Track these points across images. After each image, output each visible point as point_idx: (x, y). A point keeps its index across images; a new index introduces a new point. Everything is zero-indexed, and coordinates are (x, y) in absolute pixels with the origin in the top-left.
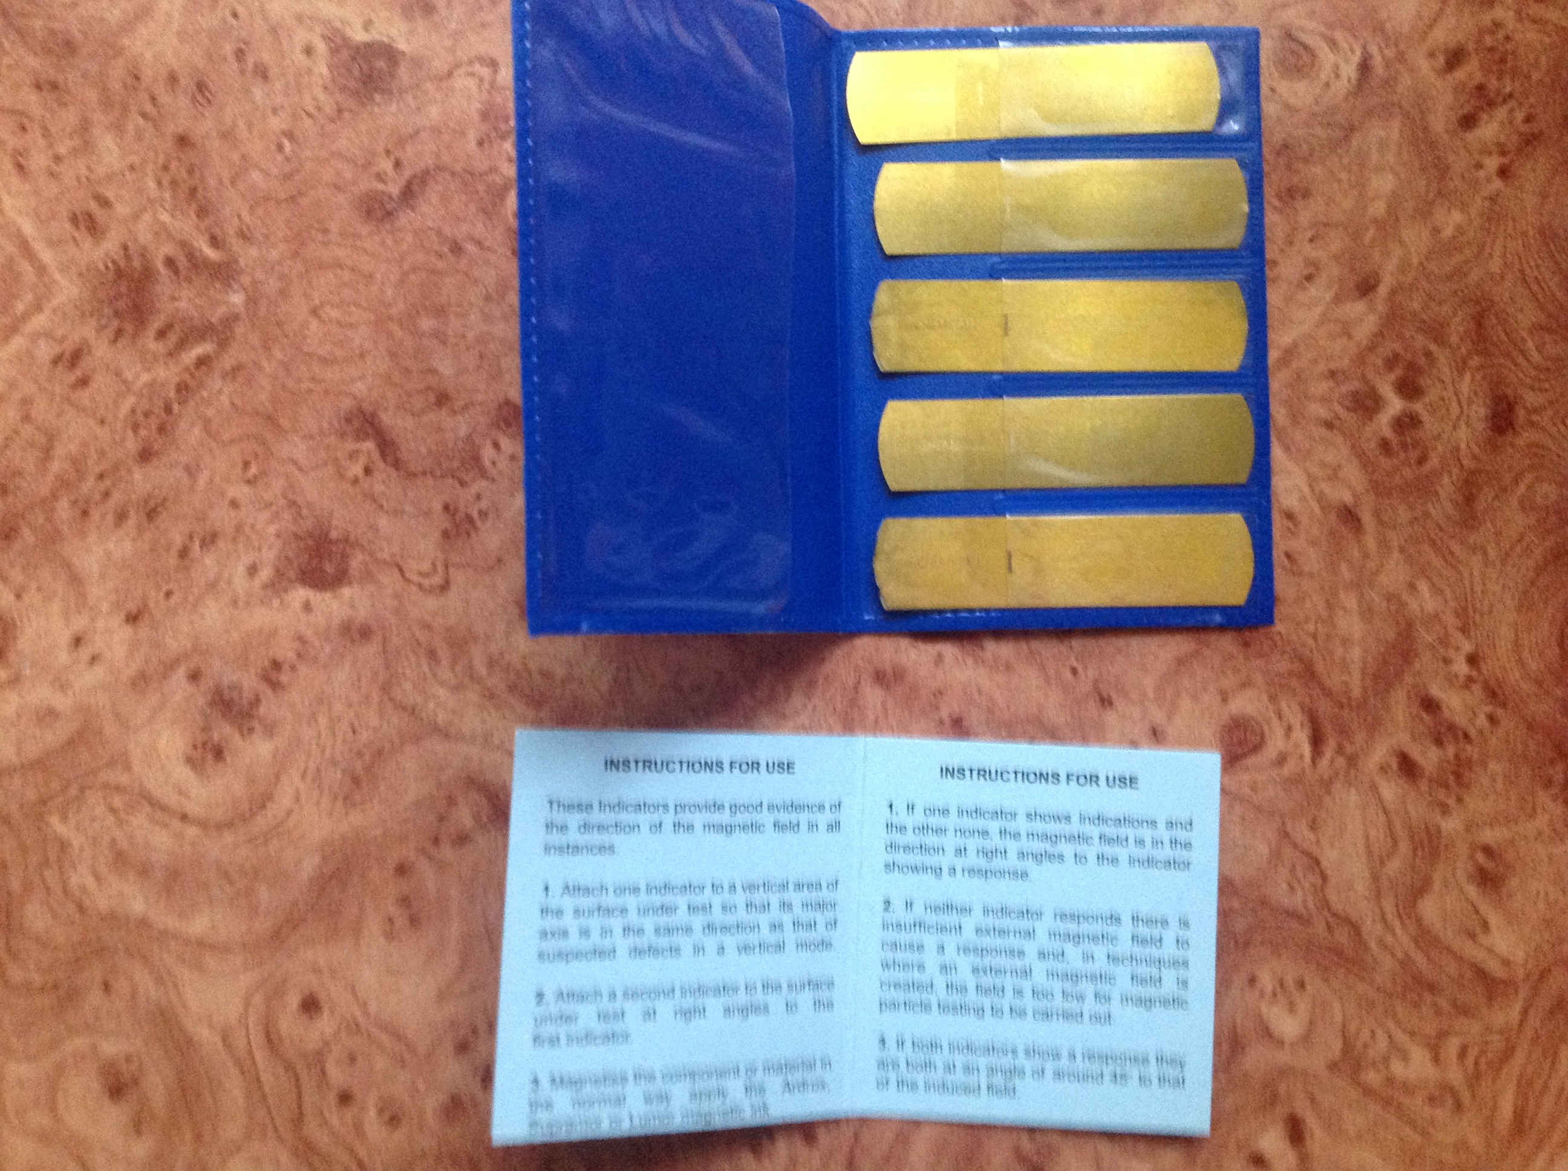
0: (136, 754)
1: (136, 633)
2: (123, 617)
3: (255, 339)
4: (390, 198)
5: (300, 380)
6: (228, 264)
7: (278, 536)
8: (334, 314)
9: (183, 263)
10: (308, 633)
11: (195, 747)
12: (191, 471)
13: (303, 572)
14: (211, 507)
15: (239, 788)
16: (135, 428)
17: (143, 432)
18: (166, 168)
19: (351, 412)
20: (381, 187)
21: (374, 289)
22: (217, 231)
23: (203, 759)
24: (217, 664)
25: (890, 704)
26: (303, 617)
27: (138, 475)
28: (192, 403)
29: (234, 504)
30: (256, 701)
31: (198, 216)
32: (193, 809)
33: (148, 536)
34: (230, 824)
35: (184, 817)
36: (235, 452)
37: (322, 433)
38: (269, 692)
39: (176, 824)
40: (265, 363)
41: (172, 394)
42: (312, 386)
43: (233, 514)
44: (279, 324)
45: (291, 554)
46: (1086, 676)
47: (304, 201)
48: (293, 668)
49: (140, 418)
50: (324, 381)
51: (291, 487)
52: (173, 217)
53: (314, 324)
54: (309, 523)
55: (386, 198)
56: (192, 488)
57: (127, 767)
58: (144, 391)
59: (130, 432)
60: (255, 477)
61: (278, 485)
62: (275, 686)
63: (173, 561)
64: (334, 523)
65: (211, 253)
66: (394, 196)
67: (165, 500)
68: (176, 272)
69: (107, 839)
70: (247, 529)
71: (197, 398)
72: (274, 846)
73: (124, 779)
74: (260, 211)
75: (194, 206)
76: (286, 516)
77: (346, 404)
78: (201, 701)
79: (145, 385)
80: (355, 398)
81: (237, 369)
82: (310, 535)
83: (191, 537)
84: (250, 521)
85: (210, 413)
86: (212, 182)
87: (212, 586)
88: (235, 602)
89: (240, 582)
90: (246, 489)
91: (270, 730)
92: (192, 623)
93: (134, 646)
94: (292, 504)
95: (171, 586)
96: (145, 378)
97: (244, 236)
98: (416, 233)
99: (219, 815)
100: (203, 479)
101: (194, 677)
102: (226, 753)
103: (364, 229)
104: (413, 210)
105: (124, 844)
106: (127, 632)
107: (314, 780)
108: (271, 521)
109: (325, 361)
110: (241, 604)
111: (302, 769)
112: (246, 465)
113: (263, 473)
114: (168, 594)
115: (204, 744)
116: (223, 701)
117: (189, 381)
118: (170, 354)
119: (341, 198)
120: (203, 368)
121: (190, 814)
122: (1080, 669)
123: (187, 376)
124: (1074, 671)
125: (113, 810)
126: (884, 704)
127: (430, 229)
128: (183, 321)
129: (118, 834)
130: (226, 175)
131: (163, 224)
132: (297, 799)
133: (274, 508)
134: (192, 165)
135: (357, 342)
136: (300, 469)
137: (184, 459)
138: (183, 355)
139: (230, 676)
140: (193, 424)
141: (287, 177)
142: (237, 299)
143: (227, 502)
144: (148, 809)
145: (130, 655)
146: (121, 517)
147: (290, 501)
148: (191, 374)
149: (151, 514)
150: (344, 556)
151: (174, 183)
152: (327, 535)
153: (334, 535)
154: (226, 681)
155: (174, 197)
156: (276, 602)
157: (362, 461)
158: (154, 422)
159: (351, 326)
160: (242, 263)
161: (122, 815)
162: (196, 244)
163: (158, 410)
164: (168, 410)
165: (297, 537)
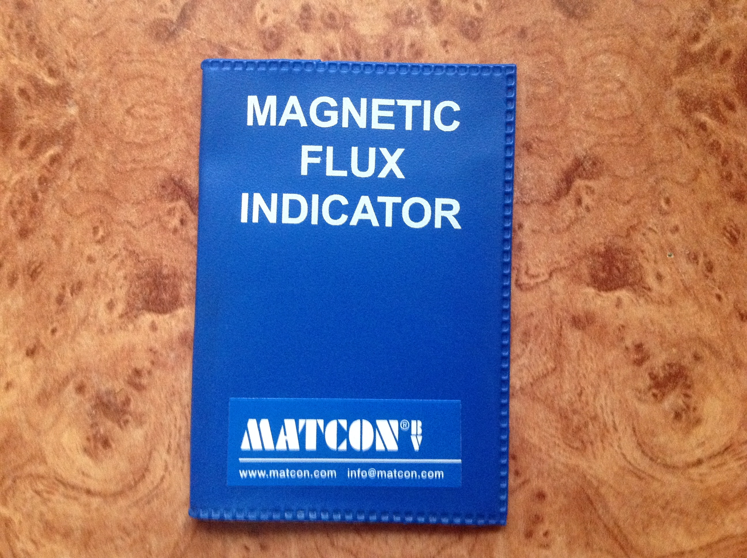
0: (48, 450)
1: (35, 362)
2: (24, 352)
3: (89, 137)
4: (172, 22)
5: (125, 163)
6: (63, 87)
7: (125, 278)
8: (143, 111)
9: (32, 92)
10: (157, 346)
11: (88, 439)
12: (57, 240)
13: (147, 302)
14: (74, 263)
15: (123, 465)
16: (14, 214)
17: (20, 217)
18: (11, 26)
19: (165, 180)
20: (164, 15)
21: (169, 89)
22: (54, 66)
23: (96, 447)
24: (95, 378)
25: (587, 340)
26: (152, 335)
27: (20, 248)
28: (51, 191)
29: (91, 259)
30: (127, 401)
31: (38, 57)
32: (93, 485)
33: (33, 292)
34: (121, 493)
35: (89, 492)
36: (86, 223)
37: (146, 199)
38: (135, 392)
39: (84, 498)
40: (98, 154)
41: (36, 186)
42: (134, 166)
43: (90, 266)
44: (104, 125)
45: (138, 291)
46: (728, 299)
47: (111, 35)
48: (150, 373)
49: (16, 207)
50: (141, 161)
51: (129, 241)
52: (21, 59)
53: (129, 121)
54: (146, 265)
55: (168, 23)
56: (59, 253)
57: (44, 461)
58: (17, 187)
59: (10, 218)
60: (103, 237)
61: (120, 241)
62: (139, 388)
63: (53, 307)
64: (164, 263)
65: (50, 81)
66: (175, 21)
67: (41, 264)
68: (28, 98)
69: (36, 514)
70: (102, 276)
71: (54, 185)
72: (155, 503)
73: (41, 469)
74: (81, 46)
75: (35, 50)
76: (129, 262)
77: (160, 175)
78: (88, 406)
79: (16, 183)
80: (166, 170)
81: (78, 162)
82: (148, 274)
83: (64, 288)
84: (104, 270)
85: (65, 196)
86: (45, 31)
87: (84, 321)
88: (101, 331)
89: (103, 315)
90: (98, 247)
91: (140, 421)
92: (73, 350)
93: (35, 373)
94: (132, 253)
95: (55, 325)
96: (16, 177)
97: (73, 66)
98: (193, 45)
99: (113, 487)
100: (66, 244)
101: (80, 389)
102: (110, 441)
103: (155, 47)
104: (189, 29)
105: (49, 517)
106: (28, 362)
107: (176, 452)
108: (119, 269)
109: (141, 147)
110: (106, 331)
111: (167, 445)
112: (95, 230)
113: (108, 234)
114: (54, 331)
115: (95, 437)
116: (103, 404)
117: (47, 175)
118: (32, 158)
119: (137, 28)
120: (56, 165)
121: (92, 488)
122: (723, 295)
123: (45, 172)
124: (719, 297)
125: (38, 493)
126: (582, 342)
127: (202, 39)
128: (37, 132)
129: (44, 509)
130: (53, 24)
131: (15, 66)
132: (166, 468)
133: (119, 258)
134: (30, 21)
135: (162, 130)
136: (134, 227)
137: (51, 232)
138: (41, 157)
139: (106, 385)
140: (53, 206)
141: (96, 20)
142: (73, 111)
143: (85, 258)
144: (62, 489)
145: (33, 379)
146: (13, 280)
147: (131, 251)
148: (49, 171)
149: (34, 274)
150: (175, 286)
151: (18, 35)
152: (160, 273)
153: (165, 271)
154: (103, 389)
155: (20, 45)
156: (131, 327)
157: (178, 215)
158: (26, 208)
159: (155, 118)
160: (73, 85)
161: (45, 495)
162: (40, 77)
163: (28, 199)
164: (35, 197)
165: (139, 278)
